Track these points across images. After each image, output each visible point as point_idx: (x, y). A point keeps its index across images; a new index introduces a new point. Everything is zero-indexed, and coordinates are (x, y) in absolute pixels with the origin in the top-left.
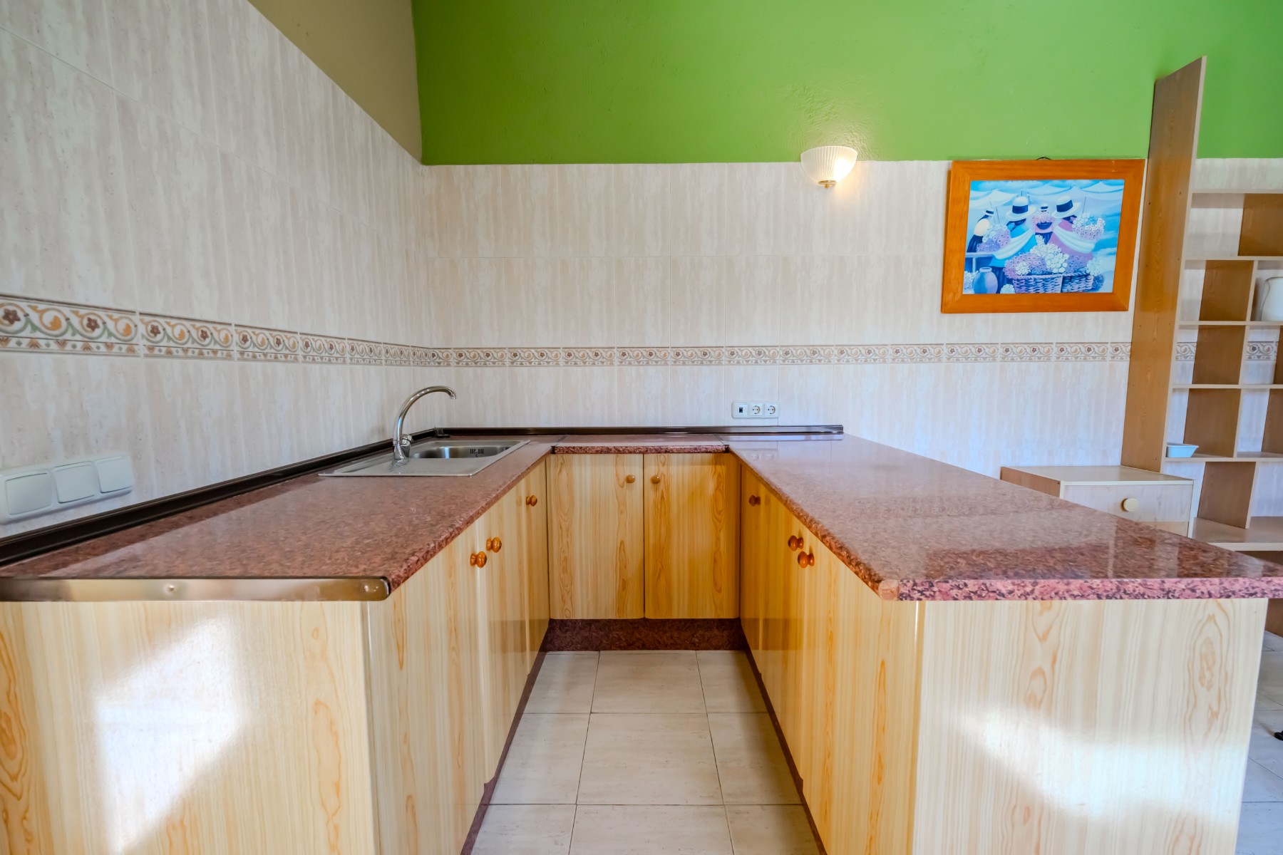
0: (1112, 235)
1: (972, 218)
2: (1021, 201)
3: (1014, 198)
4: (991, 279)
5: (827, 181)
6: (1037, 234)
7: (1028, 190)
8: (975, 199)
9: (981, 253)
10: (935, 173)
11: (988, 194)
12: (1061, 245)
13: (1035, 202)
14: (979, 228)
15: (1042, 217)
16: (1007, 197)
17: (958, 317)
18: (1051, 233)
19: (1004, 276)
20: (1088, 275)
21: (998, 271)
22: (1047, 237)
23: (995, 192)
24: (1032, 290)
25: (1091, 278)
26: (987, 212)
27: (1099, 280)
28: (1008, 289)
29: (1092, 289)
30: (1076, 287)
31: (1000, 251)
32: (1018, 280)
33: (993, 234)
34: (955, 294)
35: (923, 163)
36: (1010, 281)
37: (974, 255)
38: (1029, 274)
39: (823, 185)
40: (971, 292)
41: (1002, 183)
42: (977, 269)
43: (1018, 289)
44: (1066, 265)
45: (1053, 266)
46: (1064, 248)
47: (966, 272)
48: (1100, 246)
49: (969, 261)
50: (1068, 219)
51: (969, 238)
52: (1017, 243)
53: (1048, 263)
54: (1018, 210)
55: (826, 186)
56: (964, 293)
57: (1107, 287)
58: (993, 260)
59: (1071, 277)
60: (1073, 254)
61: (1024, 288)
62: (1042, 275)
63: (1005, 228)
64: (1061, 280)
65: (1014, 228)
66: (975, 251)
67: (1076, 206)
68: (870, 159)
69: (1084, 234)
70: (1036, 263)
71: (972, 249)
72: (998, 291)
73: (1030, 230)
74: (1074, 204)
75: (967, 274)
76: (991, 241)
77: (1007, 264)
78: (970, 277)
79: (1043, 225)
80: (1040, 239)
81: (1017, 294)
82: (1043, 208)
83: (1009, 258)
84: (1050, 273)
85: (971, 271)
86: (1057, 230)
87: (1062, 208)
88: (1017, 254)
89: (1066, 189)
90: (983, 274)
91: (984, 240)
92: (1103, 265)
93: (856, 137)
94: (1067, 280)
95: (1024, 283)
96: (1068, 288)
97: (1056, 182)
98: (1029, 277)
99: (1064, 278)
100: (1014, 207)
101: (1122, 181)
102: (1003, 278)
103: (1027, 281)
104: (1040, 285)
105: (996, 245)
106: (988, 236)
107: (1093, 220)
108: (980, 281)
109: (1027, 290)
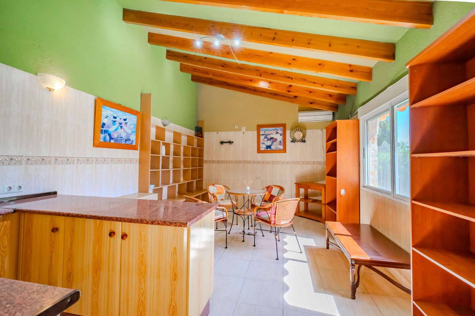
0: (135, 130)
1: (103, 117)
2: (115, 115)
3: (113, 114)
4: (108, 137)
5: (51, 88)
6: (119, 126)
7: (117, 113)
8: (104, 111)
9: (105, 129)
10: (91, 99)
11: (107, 111)
12: (124, 130)
13: (118, 116)
14: (105, 121)
15: (121, 121)
16: (112, 113)
17: (98, 148)
18: (122, 126)
19: (111, 137)
20: (130, 140)
21: (110, 135)
22: (121, 127)
23: (109, 110)
24: (118, 142)
25: (131, 141)
26: (107, 116)
27: (132, 141)
28: (112, 141)
29: (131, 144)
30: (128, 142)
31: (110, 129)
32: (115, 139)
33: (108, 123)
34: (98, 141)
35: (87, 94)
36: (113, 139)
37: (103, 129)
38: (117, 137)
39: (48, 89)
40: (102, 141)
41: (110, 108)
42: (104, 134)
43: (115, 142)
44: (125, 136)
45: (123, 136)
46: (125, 132)
47: (101, 134)
48: (132, 132)
49: (102, 130)
50: (126, 123)
51: (102, 123)
52: (114, 128)
53: (122, 135)
54: (115, 118)
55: (50, 90)
56: (100, 141)
57: (134, 144)
58: (108, 131)
59: (127, 140)
60: (127, 133)
61: (116, 141)
62: (120, 138)
63: (111, 122)
64: (124, 140)
65: (113, 123)
66: (103, 128)
67: (128, 120)
68: (68, 86)
69: (129, 128)
70: (119, 134)
71: (103, 127)
72: (110, 142)
73: (117, 124)
74: (127, 119)
75: (101, 135)
76: (107, 126)
77: (112, 133)
78: (102, 136)
79: (120, 124)
80: (120, 127)
81: (115, 143)
82: (120, 119)
83: (112, 132)
84: (122, 138)
85: (102, 134)
86: (123, 125)
87: (125, 120)
88: (114, 131)
89: (125, 115)
90: (106, 135)
91: (106, 125)
92: (133, 137)
93: (63, 76)
94: (126, 140)
95: (116, 140)
96: (126, 143)
97: (123, 112)
98: (118, 138)
99: (125, 140)
100: (113, 116)
101: (136, 116)
102: (111, 138)
103: (117, 139)
104: (120, 141)
105: (109, 127)
106: (107, 124)
107: (131, 125)
108: (105, 138)
109: (117, 142)
